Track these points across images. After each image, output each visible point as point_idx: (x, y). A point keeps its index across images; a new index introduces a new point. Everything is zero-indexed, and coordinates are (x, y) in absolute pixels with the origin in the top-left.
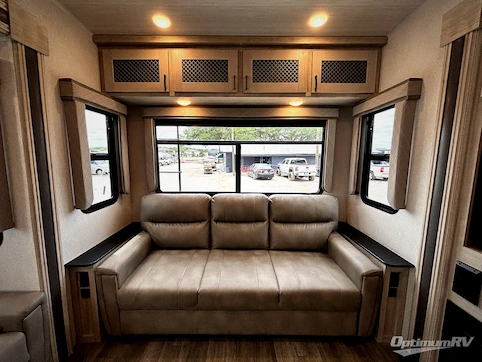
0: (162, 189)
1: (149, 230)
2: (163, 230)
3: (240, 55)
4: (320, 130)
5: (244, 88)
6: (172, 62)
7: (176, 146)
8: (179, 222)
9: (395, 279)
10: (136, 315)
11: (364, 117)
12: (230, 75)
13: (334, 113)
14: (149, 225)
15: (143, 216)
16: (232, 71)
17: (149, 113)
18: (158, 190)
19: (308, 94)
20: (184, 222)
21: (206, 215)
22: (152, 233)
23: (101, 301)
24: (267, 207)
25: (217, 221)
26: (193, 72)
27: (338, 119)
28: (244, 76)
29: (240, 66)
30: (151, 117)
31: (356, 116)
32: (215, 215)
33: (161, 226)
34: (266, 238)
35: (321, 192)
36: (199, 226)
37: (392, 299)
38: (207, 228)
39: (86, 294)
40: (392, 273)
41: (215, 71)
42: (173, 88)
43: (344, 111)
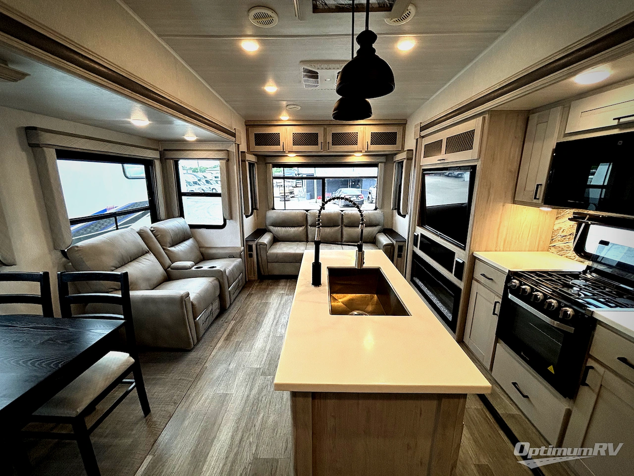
0: (275, 208)
1: (272, 231)
2: (281, 231)
3: (325, 129)
4: (376, 169)
5: (327, 149)
6: (286, 134)
7: (283, 180)
8: (289, 227)
9: (401, 248)
10: (276, 265)
11: (399, 163)
12: (319, 142)
13: (383, 159)
14: (271, 228)
15: (268, 223)
16: (321, 139)
17: (269, 160)
18: (273, 209)
19: (363, 151)
20: (292, 227)
21: (305, 223)
22: (274, 232)
23: (260, 259)
24: (341, 217)
25: (311, 226)
26: (300, 140)
27: (385, 163)
28: (327, 142)
29: (325, 135)
30: (270, 163)
31: (395, 162)
32: (310, 222)
33: (279, 228)
34: (340, 236)
35: (376, 209)
36: (301, 229)
37: (399, 259)
38: (305, 230)
39: (251, 256)
40: (399, 246)
41: (311, 139)
42: (287, 149)
43: (389, 158)
